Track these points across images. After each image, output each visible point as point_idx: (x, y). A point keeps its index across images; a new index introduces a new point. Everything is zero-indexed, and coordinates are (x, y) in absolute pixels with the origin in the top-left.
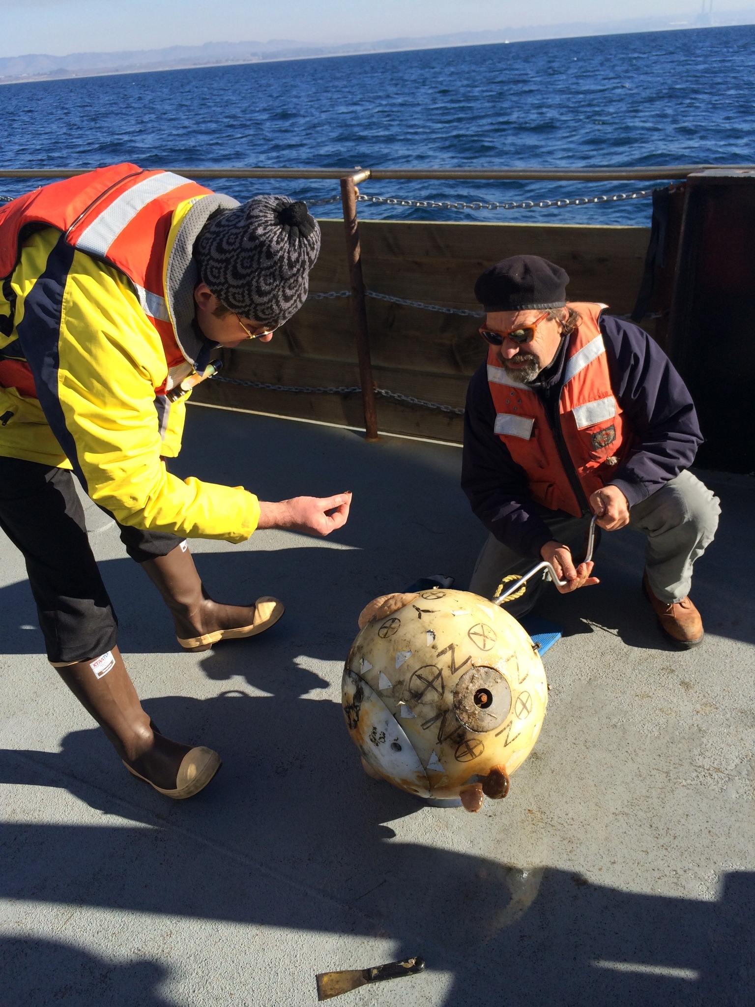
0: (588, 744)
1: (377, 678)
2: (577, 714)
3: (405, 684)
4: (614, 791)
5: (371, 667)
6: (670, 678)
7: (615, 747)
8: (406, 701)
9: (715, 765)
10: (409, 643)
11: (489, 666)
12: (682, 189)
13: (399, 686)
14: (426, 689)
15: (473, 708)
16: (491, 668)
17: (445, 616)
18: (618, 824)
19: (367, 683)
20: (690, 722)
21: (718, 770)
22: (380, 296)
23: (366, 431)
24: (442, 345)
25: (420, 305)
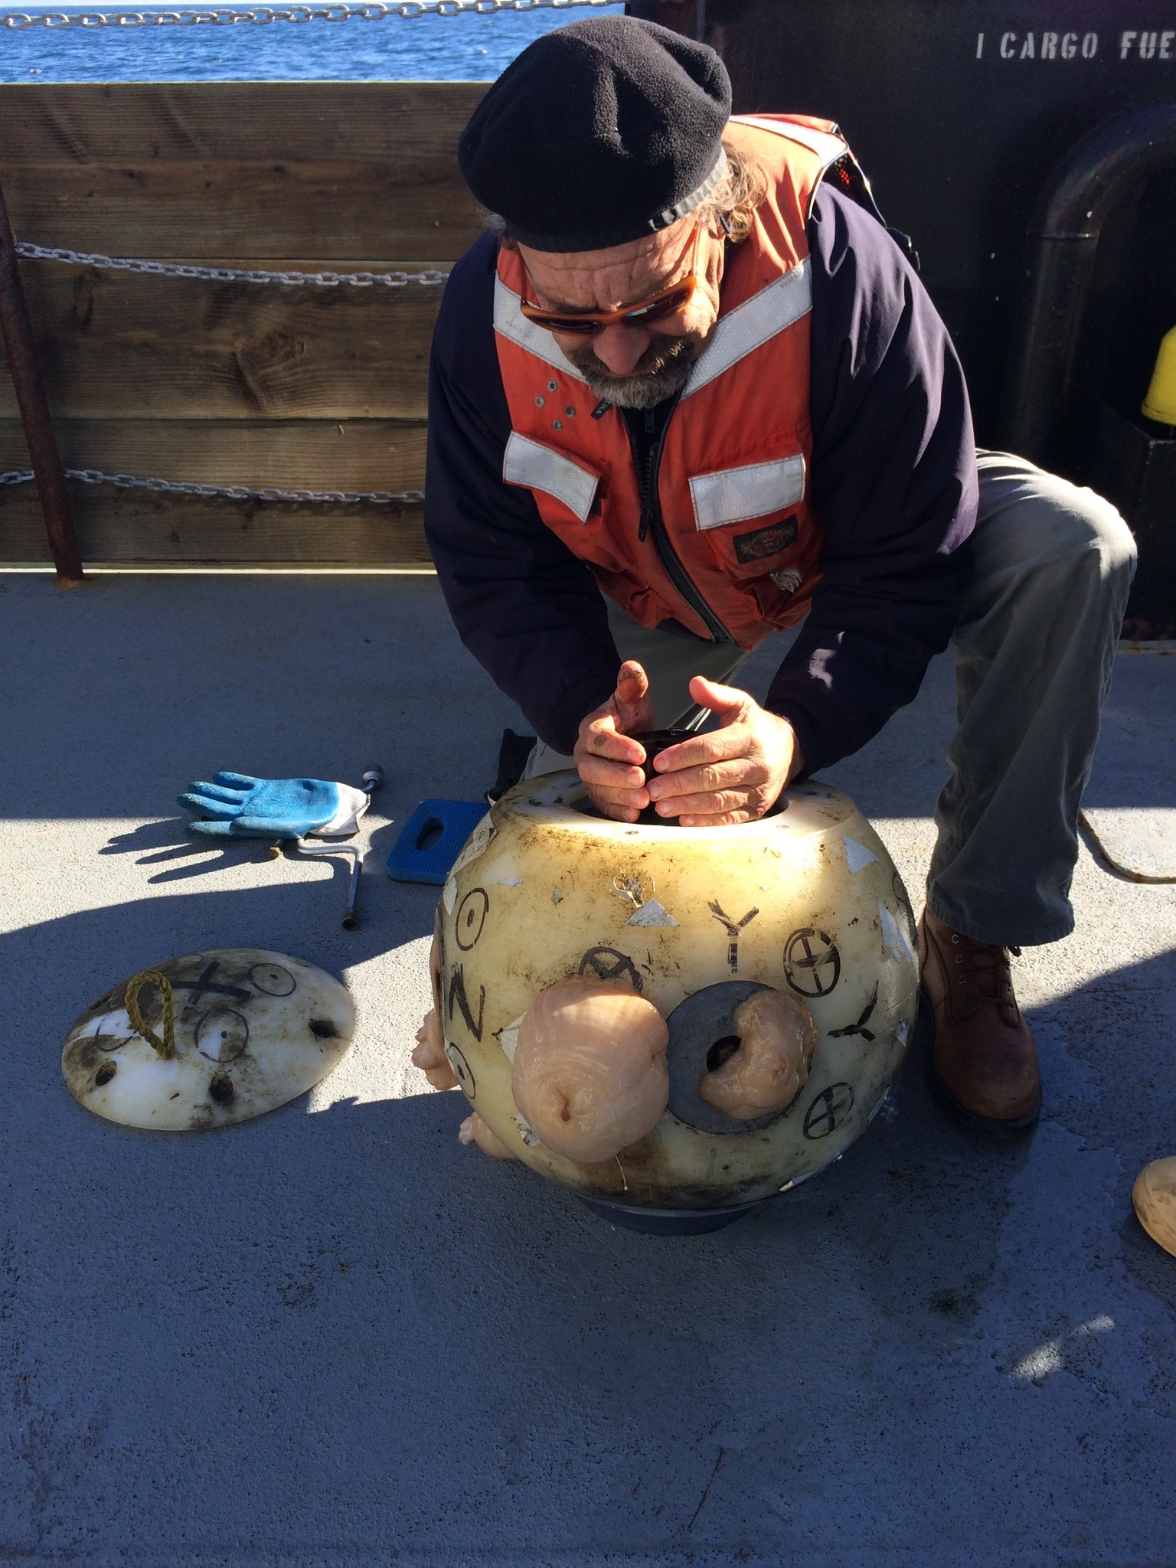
22: (55, 254)
23: (54, 570)
24: (212, 355)
25: (156, 268)
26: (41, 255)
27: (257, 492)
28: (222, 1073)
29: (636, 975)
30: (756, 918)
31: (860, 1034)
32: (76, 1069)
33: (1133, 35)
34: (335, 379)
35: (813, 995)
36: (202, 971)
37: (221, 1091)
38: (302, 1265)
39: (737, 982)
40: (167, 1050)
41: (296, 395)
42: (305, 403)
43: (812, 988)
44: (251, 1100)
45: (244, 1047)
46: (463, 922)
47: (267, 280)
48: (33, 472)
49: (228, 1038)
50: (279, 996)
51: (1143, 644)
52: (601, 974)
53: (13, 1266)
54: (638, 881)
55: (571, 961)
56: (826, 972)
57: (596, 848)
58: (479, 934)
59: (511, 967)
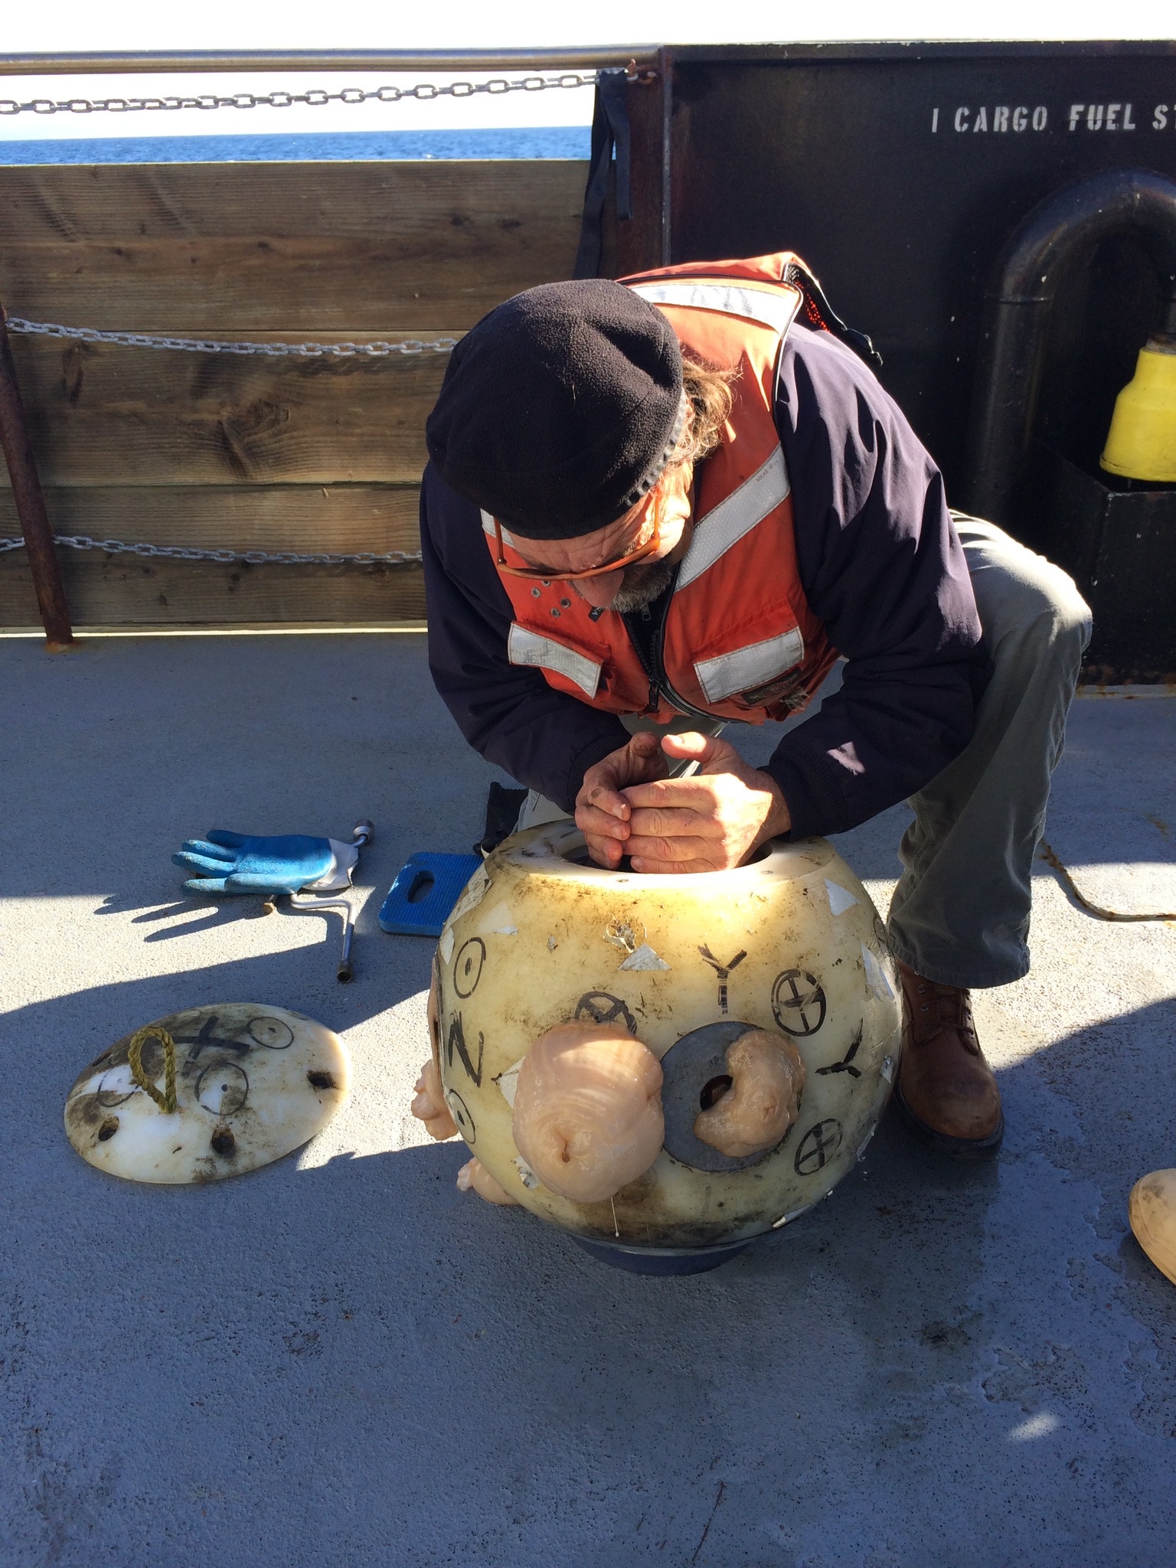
22: (44, 328)
23: (44, 635)
24: (199, 424)
25: (144, 341)
26: (31, 329)
27: (243, 556)
28: (223, 1126)
29: (630, 1018)
30: (744, 960)
31: (846, 1071)
32: (78, 1126)
33: (1081, 108)
34: (319, 445)
35: (800, 1034)
36: (201, 1026)
37: (223, 1144)
38: (306, 1314)
39: (726, 1023)
40: (168, 1104)
41: (281, 461)
42: (291, 468)
43: (801, 1028)
44: (252, 1152)
45: (244, 1100)
46: (461, 970)
47: (251, 351)
48: (23, 539)
49: (229, 1091)
50: (278, 1048)
51: (1108, 689)
52: (596, 1018)
53: (22, 1319)
54: (630, 927)
55: (567, 1006)
56: (812, 1012)
57: (589, 896)
58: (477, 982)
59: (509, 1013)
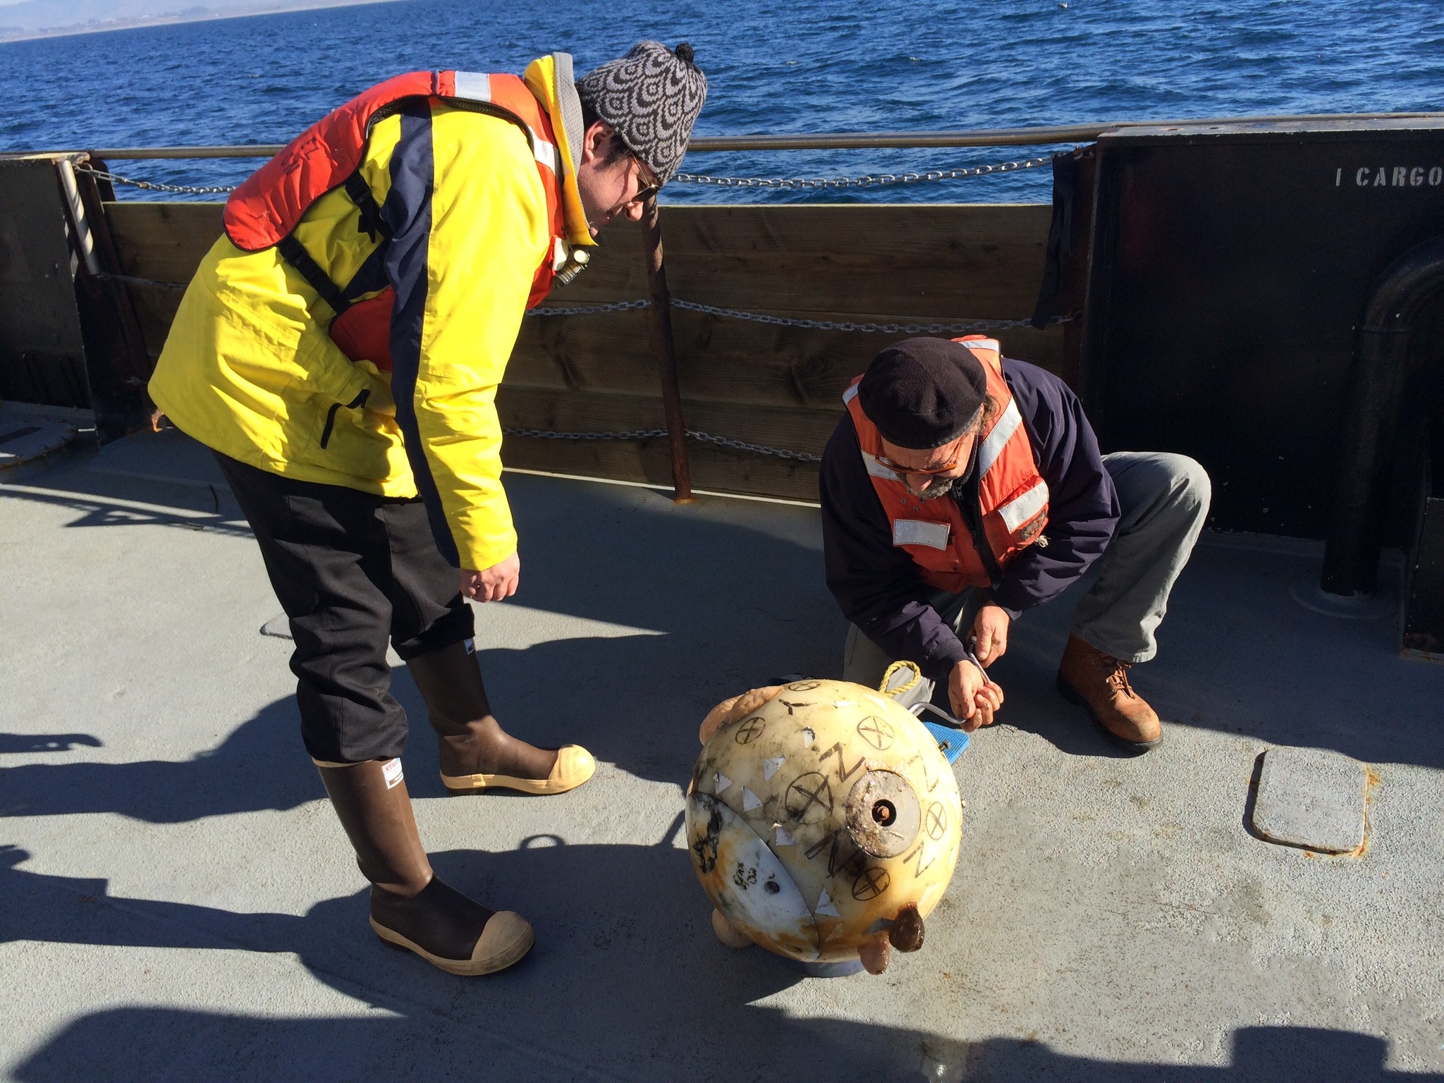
0: (1016, 884)
1: (741, 797)
2: (997, 846)
3: (779, 800)
4: (1056, 942)
5: (730, 783)
6: (1116, 792)
7: (1052, 886)
8: (783, 822)
9: (1186, 901)
10: (780, 747)
11: (888, 769)
12: (1091, 153)
13: (771, 803)
14: (808, 804)
15: (872, 826)
16: (892, 773)
17: (825, 708)
18: (1065, 984)
19: (726, 805)
20: (1148, 848)
21: (1190, 907)
22: (691, 305)
23: (673, 489)
24: (778, 368)
27: (797, 455)
38: (611, 929)
41: (825, 395)
42: (832, 400)
47: (810, 326)
